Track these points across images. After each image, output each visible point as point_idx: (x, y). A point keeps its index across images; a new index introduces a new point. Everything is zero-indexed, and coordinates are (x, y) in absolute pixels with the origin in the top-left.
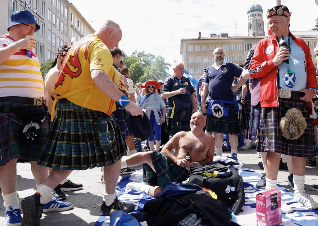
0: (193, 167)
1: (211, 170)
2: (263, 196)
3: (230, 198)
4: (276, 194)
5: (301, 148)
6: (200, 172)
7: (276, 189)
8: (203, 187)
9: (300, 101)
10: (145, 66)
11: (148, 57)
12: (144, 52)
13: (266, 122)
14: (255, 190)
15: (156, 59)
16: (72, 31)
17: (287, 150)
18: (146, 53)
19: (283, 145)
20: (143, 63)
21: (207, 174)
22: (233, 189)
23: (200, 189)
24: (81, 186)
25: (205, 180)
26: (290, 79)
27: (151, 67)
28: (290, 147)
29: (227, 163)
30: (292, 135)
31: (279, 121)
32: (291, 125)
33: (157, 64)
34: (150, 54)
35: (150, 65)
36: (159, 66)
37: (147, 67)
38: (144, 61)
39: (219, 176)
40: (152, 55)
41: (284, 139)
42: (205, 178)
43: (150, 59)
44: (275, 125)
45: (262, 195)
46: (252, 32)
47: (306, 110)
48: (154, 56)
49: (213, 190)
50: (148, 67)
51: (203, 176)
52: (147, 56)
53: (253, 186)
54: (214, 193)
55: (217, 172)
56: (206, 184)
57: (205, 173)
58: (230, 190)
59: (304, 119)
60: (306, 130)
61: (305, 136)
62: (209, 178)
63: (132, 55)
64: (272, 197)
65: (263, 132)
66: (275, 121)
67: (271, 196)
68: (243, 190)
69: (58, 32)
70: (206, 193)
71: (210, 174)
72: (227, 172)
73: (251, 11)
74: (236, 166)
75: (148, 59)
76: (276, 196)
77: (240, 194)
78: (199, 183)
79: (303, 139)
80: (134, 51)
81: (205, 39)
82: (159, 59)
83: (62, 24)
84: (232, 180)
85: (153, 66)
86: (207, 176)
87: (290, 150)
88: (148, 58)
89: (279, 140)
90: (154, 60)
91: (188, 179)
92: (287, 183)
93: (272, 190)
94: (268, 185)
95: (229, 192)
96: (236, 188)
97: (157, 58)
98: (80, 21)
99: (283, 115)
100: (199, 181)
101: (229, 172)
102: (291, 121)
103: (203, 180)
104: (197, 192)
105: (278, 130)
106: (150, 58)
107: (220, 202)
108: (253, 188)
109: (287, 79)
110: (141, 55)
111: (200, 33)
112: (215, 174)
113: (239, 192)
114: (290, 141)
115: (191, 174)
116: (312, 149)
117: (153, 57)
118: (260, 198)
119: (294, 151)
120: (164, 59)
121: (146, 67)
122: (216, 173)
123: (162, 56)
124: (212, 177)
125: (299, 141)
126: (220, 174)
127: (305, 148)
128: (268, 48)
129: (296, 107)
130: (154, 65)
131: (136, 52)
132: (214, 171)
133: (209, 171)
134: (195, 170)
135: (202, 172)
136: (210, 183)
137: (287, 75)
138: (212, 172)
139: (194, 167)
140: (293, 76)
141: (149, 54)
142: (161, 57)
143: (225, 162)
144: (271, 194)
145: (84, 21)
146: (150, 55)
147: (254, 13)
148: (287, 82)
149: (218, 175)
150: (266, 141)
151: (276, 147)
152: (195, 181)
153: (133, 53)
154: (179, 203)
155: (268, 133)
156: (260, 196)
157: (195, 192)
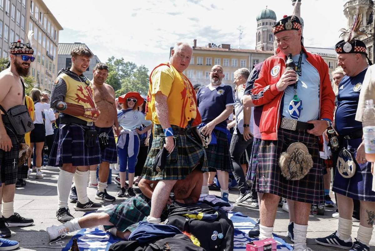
0: (173, 206)
1: (196, 211)
2: (255, 245)
3: (216, 247)
4: (270, 245)
5: (304, 191)
6: (181, 213)
7: (271, 239)
8: (184, 231)
9: (307, 134)
10: (123, 77)
11: (128, 66)
12: (123, 59)
13: (264, 156)
14: (247, 239)
15: (138, 70)
16: (31, 24)
17: (285, 192)
18: (125, 61)
19: (281, 185)
20: (121, 73)
21: (191, 216)
22: (221, 236)
23: (178, 232)
24: (32, 221)
25: (187, 222)
26: (295, 108)
27: (131, 80)
28: (290, 189)
29: (215, 204)
30: (293, 174)
31: (278, 157)
32: (293, 163)
33: (139, 76)
34: (131, 62)
35: (129, 76)
36: (140, 79)
37: (126, 78)
38: (123, 71)
39: (204, 219)
40: (133, 63)
41: (283, 179)
42: (187, 220)
43: (130, 69)
44: (274, 161)
45: (254, 244)
46: (260, 44)
47: (315, 145)
48: (136, 66)
49: (196, 236)
50: (127, 79)
51: (185, 217)
52: (126, 64)
53: (244, 234)
54: (197, 239)
55: (203, 213)
56: (189, 228)
57: (187, 214)
58: (217, 236)
59: (310, 156)
60: (311, 170)
61: (310, 177)
62: (192, 221)
63: (108, 61)
64: (265, 249)
65: (260, 168)
66: (274, 156)
67: (264, 246)
68: (233, 238)
69: (12, 24)
70: (185, 238)
71: (194, 216)
72: (215, 214)
73: (262, 18)
74: (225, 208)
75: (127, 69)
76: (270, 247)
77: (228, 243)
78: (180, 226)
79: (307, 181)
80: (110, 57)
81: (201, 49)
82: (141, 70)
83: (18, 14)
84: (219, 224)
85: (133, 78)
86: (190, 218)
87: (290, 193)
88: (128, 67)
89: (277, 179)
90: (135, 70)
91: (167, 220)
92: (286, 234)
93: (266, 240)
94: (262, 233)
95: (216, 239)
96: (224, 235)
97: (139, 68)
98: (42, 12)
99: (285, 150)
100: (180, 223)
101: (217, 215)
102: (294, 158)
103: (185, 222)
104: (175, 235)
105: (276, 167)
106: (130, 68)
107: (202, 249)
108: (244, 237)
109: (291, 107)
110: (119, 62)
111: (195, 41)
113: (227, 240)
114: (291, 182)
115: (171, 214)
116: (317, 193)
117: (134, 66)
118: (251, 248)
119: (295, 194)
120: (148, 71)
121: (125, 79)
122: (201, 215)
123: (146, 67)
124: (196, 220)
125: (302, 183)
126: (206, 216)
127: (308, 192)
128: (274, 69)
129: (301, 141)
130: (135, 77)
131: (113, 58)
132: (199, 212)
133: (193, 211)
134: (176, 210)
135: (184, 212)
136: (193, 227)
137: (292, 103)
138: (197, 214)
139: (175, 206)
140: (299, 104)
141: (129, 62)
142: (144, 68)
143: (213, 202)
144: (264, 245)
145: (48, 12)
146: (131, 64)
147: (265, 21)
148: (291, 112)
149: (204, 217)
150: (262, 179)
151: (271, 187)
152: (175, 223)
153: (108, 60)
154: (152, 247)
155: (265, 169)
156: (251, 245)
157: (172, 235)
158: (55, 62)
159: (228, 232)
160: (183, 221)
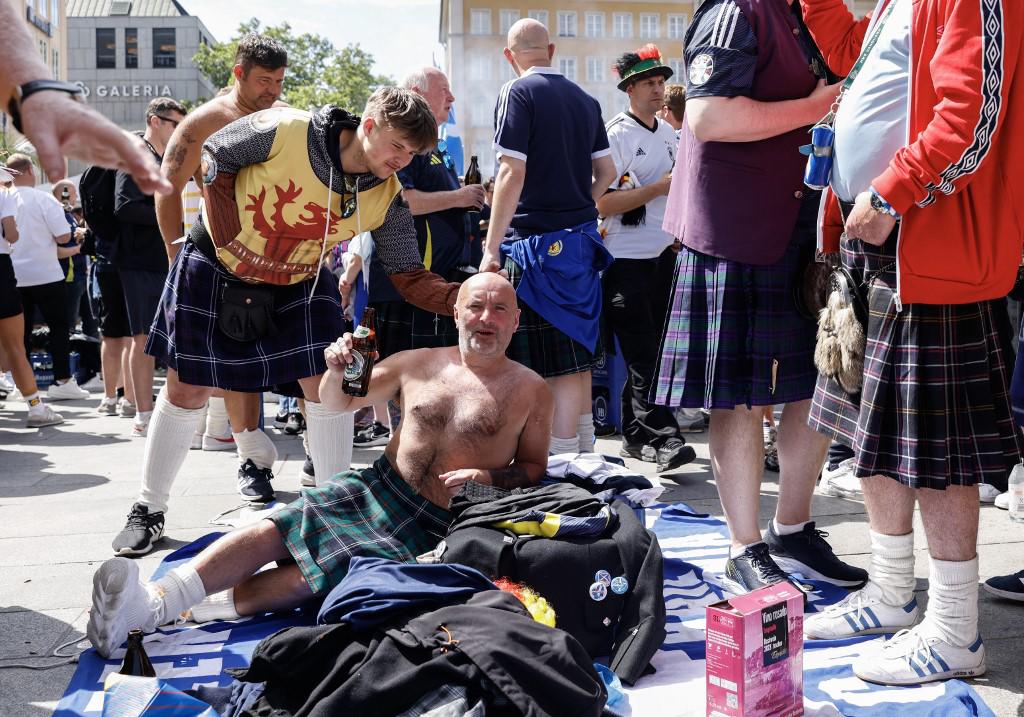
0: (464, 498)
1: (536, 509)
2: (735, 611)
3: (606, 622)
4: (783, 604)
6: (490, 518)
7: (784, 587)
8: (499, 578)
11: (304, 48)
12: (288, 27)
14: (707, 588)
15: (340, 61)
18: (295, 33)
21: (520, 527)
22: (620, 584)
23: (485, 586)
25: (508, 548)
27: (317, 93)
29: (601, 482)
33: (342, 78)
34: (314, 36)
35: (311, 81)
36: (348, 90)
37: (301, 89)
39: (564, 534)
40: (321, 39)
42: (507, 539)
43: (312, 57)
45: (731, 608)
48: (331, 47)
49: (540, 590)
50: (305, 92)
51: (503, 531)
52: (300, 43)
53: (699, 573)
54: (544, 600)
55: (559, 516)
56: (515, 567)
57: (509, 522)
58: (609, 588)
62: (524, 542)
63: (238, 35)
64: (768, 618)
67: (763, 611)
68: (660, 587)
70: (508, 603)
71: (531, 526)
72: (597, 517)
74: (634, 494)
75: (304, 56)
76: (783, 612)
77: (646, 606)
78: (484, 561)
80: (246, 22)
82: (348, 61)
84: (614, 549)
85: (325, 86)
86: (517, 535)
88: (306, 52)
90: (329, 62)
91: (442, 545)
93: (769, 590)
95: (604, 596)
96: (632, 581)
97: (340, 54)
100: (484, 552)
101: (604, 519)
103: (500, 548)
104: (471, 597)
106: (311, 52)
107: (562, 635)
108: (699, 581)
112: (548, 526)
113: (642, 595)
115: (455, 523)
117: (325, 49)
118: (723, 619)
120: (373, 62)
121: (297, 91)
122: (554, 521)
123: (364, 49)
124: (536, 538)
126: (567, 524)
130: (330, 82)
132: (547, 513)
133: (528, 512)
134: (473, 510)
135: (497, 517)
136: (527, 561)
138: (539, 519)
139: (469, 497)
141: (309, 36)
142: (359, 53)
143: (595, 477)
144: (765, 606)
146: (315, 42)
149: (562, 528)
152: (469, 553)
153: (240, 31)
154: (396, 643)
156: (721, 610)
157: (463, 597)
158: (58, 40)
159: (645, 570)
160: (495, 544)
